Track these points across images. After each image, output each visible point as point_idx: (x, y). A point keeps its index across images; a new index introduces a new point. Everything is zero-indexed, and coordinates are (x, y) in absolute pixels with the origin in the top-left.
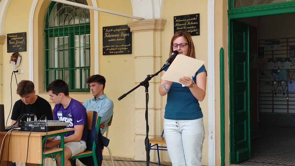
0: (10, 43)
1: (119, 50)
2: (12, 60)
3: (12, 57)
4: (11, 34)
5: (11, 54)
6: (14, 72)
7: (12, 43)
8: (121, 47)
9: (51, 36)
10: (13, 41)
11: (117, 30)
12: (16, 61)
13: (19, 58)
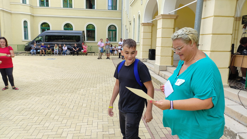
0: (243, 20)
2: (243, 28)
3: (243, 26)
4: (244, 16)
5: (243, 25)
6: (244, 33)
7: (244, 20)
10: (245, 19)
12: (245, 28)
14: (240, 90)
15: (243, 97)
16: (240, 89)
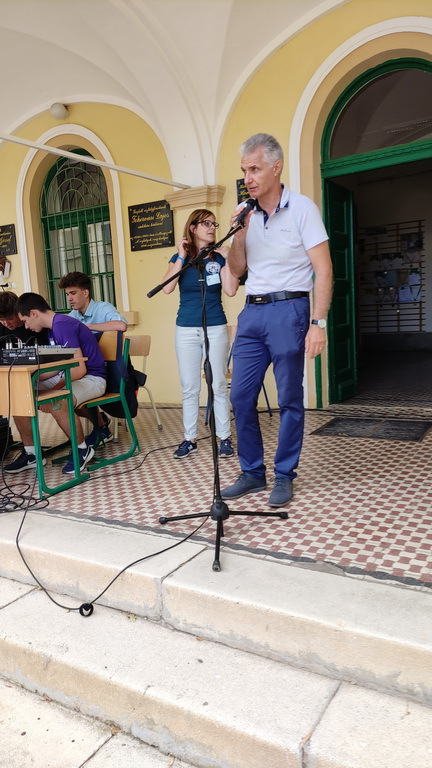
1: (155, 242)
8: (158, 237)
9: (53, 228)
11: (149, 210)
13: (7, 265)
14: (22, 513)
15: (37, 553)
16: (22, 509)
